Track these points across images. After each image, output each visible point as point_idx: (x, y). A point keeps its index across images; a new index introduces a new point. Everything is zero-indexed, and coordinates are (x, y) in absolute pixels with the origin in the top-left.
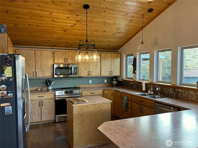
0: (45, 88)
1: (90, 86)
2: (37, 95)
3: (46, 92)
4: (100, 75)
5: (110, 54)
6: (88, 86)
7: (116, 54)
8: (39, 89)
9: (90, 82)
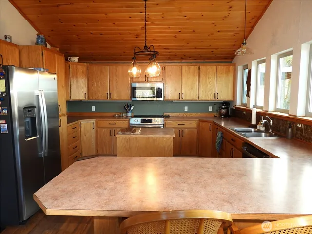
0: (124, 114)
1: (185, 116)
2: (108, 122)
3: (118, 118)
4: (197, 99)
5: (215, 67)
6: (182, 115)
7: (225, 67)
8: (117, 115)
9: (186, 109)
